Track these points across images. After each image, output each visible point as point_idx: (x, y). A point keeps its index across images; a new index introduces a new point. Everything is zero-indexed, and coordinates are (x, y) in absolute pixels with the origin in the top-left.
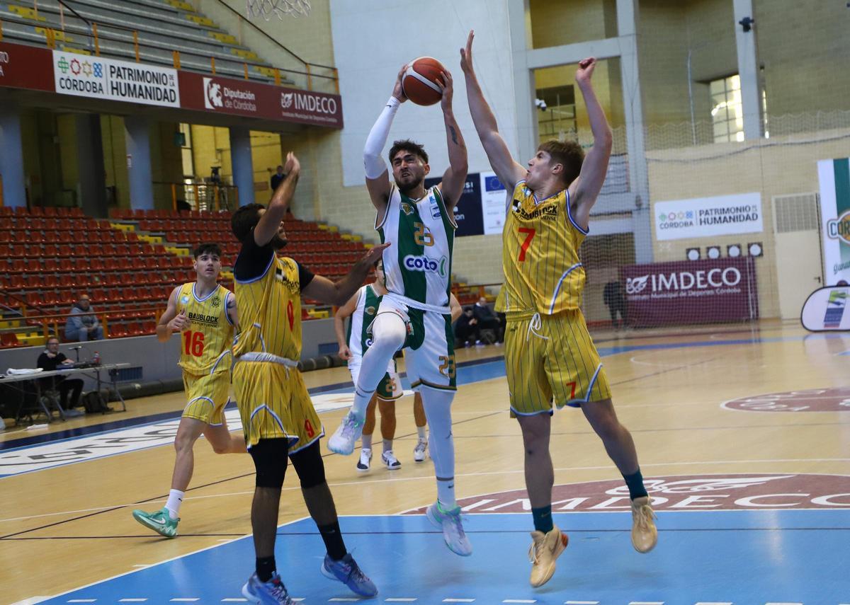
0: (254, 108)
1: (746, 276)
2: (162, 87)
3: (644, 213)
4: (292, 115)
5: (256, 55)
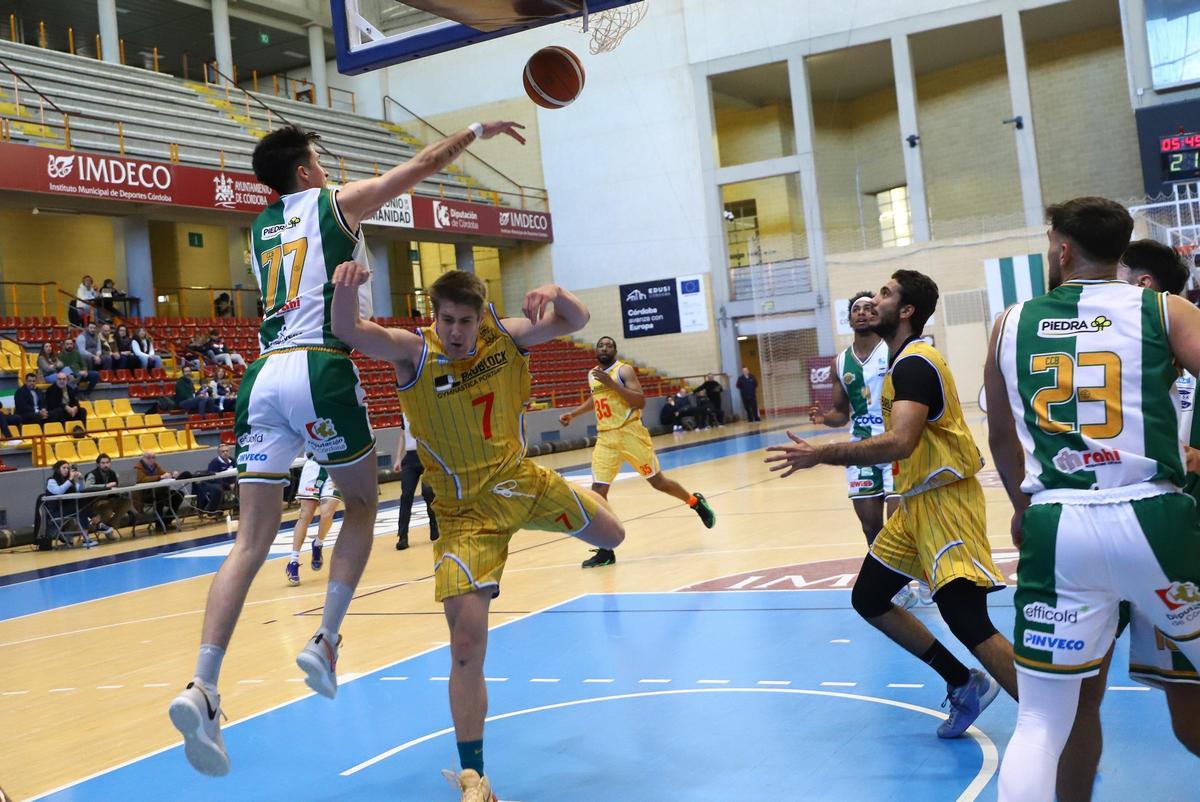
0: (476, 226)
2: (398, 210)
3: (825, 310)
4: (509, 232)
5: (476, 181)
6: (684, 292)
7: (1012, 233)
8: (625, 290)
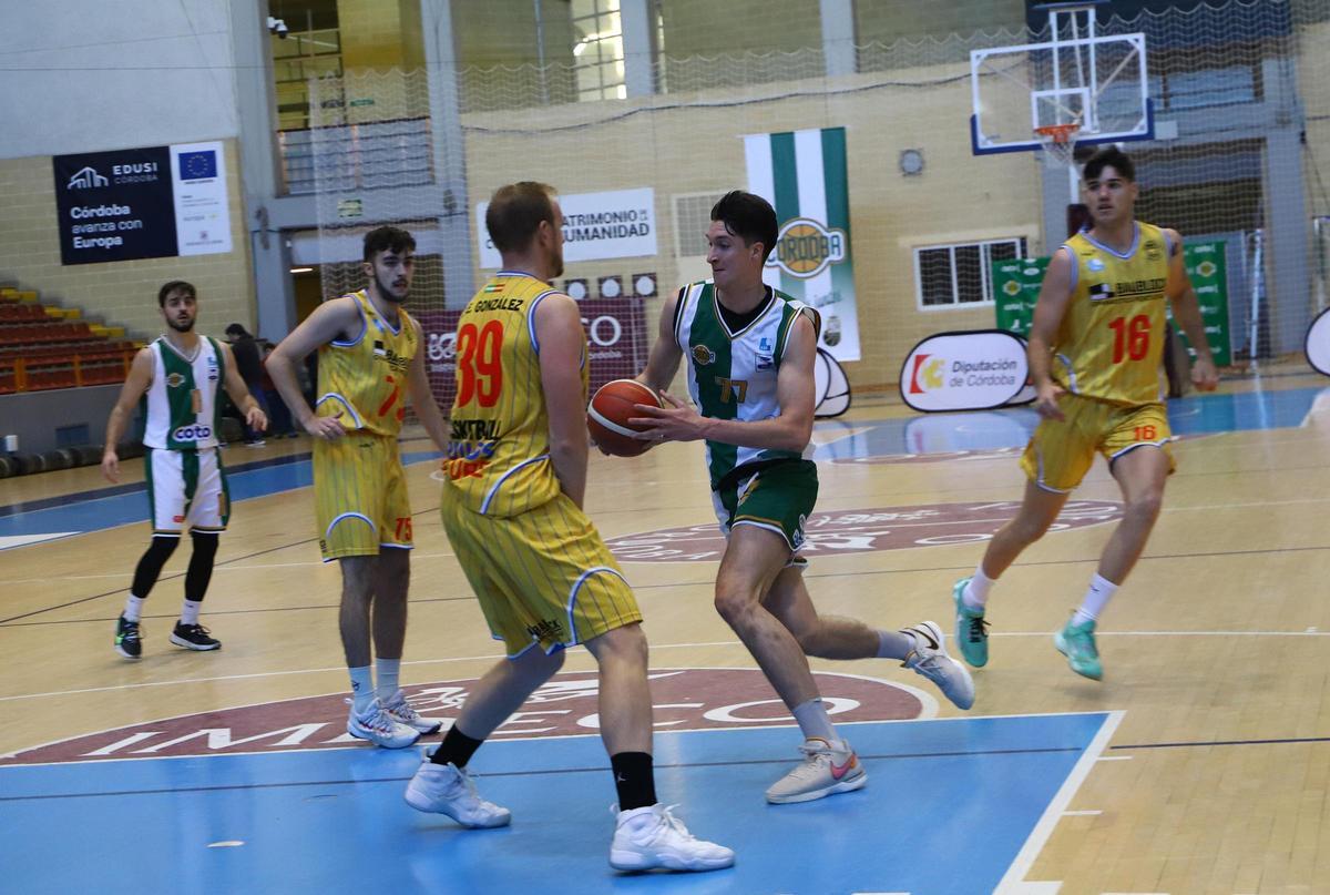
1: (630, 331)
3: (458, 221)
6: (185, 175)
7: (798, 86)
8: (65, 166)
